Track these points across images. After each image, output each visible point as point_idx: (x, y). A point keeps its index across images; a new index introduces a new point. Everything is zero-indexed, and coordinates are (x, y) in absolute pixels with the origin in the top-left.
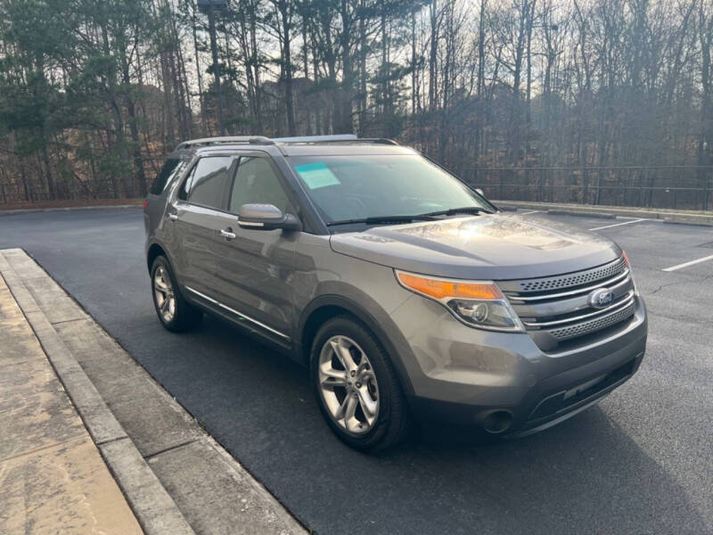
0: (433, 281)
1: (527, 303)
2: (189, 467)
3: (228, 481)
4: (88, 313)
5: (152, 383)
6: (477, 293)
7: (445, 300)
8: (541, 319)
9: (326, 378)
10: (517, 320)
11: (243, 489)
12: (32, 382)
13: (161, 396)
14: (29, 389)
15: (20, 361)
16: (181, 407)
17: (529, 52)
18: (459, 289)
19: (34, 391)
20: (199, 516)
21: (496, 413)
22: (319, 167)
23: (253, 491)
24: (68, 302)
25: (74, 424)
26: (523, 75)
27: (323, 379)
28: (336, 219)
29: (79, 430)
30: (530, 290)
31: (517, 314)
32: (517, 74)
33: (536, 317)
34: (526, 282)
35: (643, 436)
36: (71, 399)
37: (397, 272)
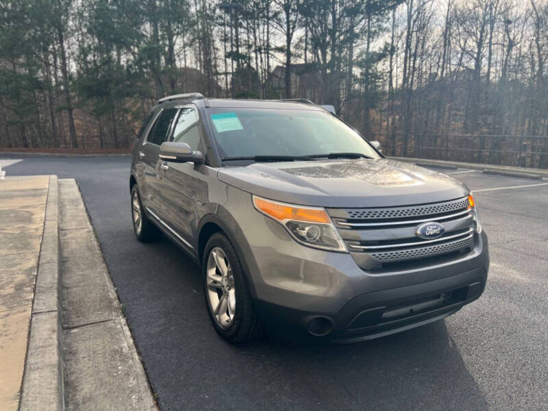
0: (278, 206)
1: (353, 228)
2: (96, 338)
3: (119, 352)
4: (92, 224)
5: (106, 276)
6: (312, 217)
7: (284, 222)
8: (364, 243)
9: (212, 281)
10: (341, 242)
11: (124, 358)
12: (19, 267)
13: (107, 286)
14: (14, 271)
15: (20, 252)
16: (116, 295)
17: (490, 42)
18: (299, 214)
19: (16, 273)
20: (82, 375)
21: (317, 318)
22: (231, 116)
23: (131, 362)
24: (83, 217)
25: (27, 298)
26: (485, 61)
27: (209, 282)
28: (230, 156)
29: (27, 303)
30: (356, 217)
31: (342, 237)
32: (478, 61)
33: (360, 241)
34: (354, 211)
35: (474, 356)
36: (36, 281)
37: (254, 197)
